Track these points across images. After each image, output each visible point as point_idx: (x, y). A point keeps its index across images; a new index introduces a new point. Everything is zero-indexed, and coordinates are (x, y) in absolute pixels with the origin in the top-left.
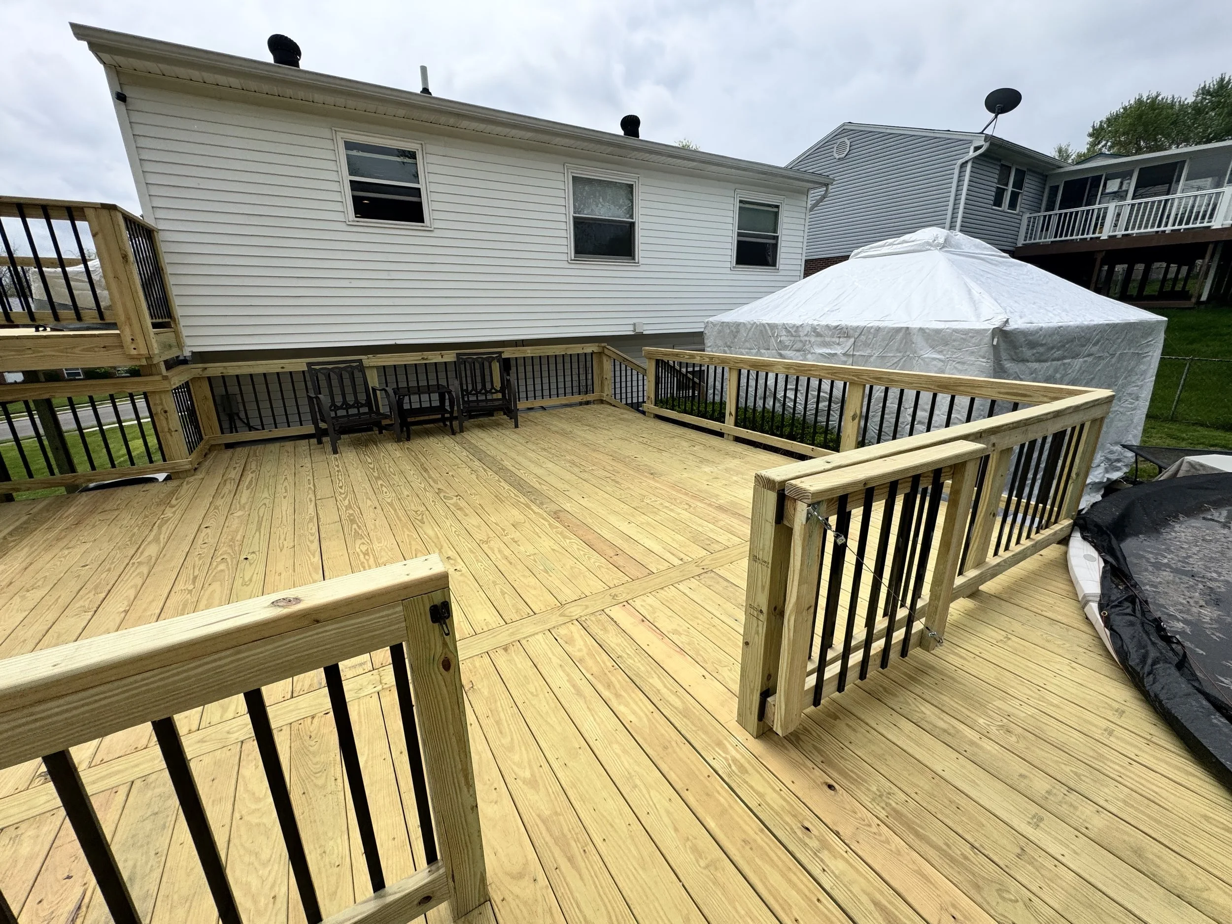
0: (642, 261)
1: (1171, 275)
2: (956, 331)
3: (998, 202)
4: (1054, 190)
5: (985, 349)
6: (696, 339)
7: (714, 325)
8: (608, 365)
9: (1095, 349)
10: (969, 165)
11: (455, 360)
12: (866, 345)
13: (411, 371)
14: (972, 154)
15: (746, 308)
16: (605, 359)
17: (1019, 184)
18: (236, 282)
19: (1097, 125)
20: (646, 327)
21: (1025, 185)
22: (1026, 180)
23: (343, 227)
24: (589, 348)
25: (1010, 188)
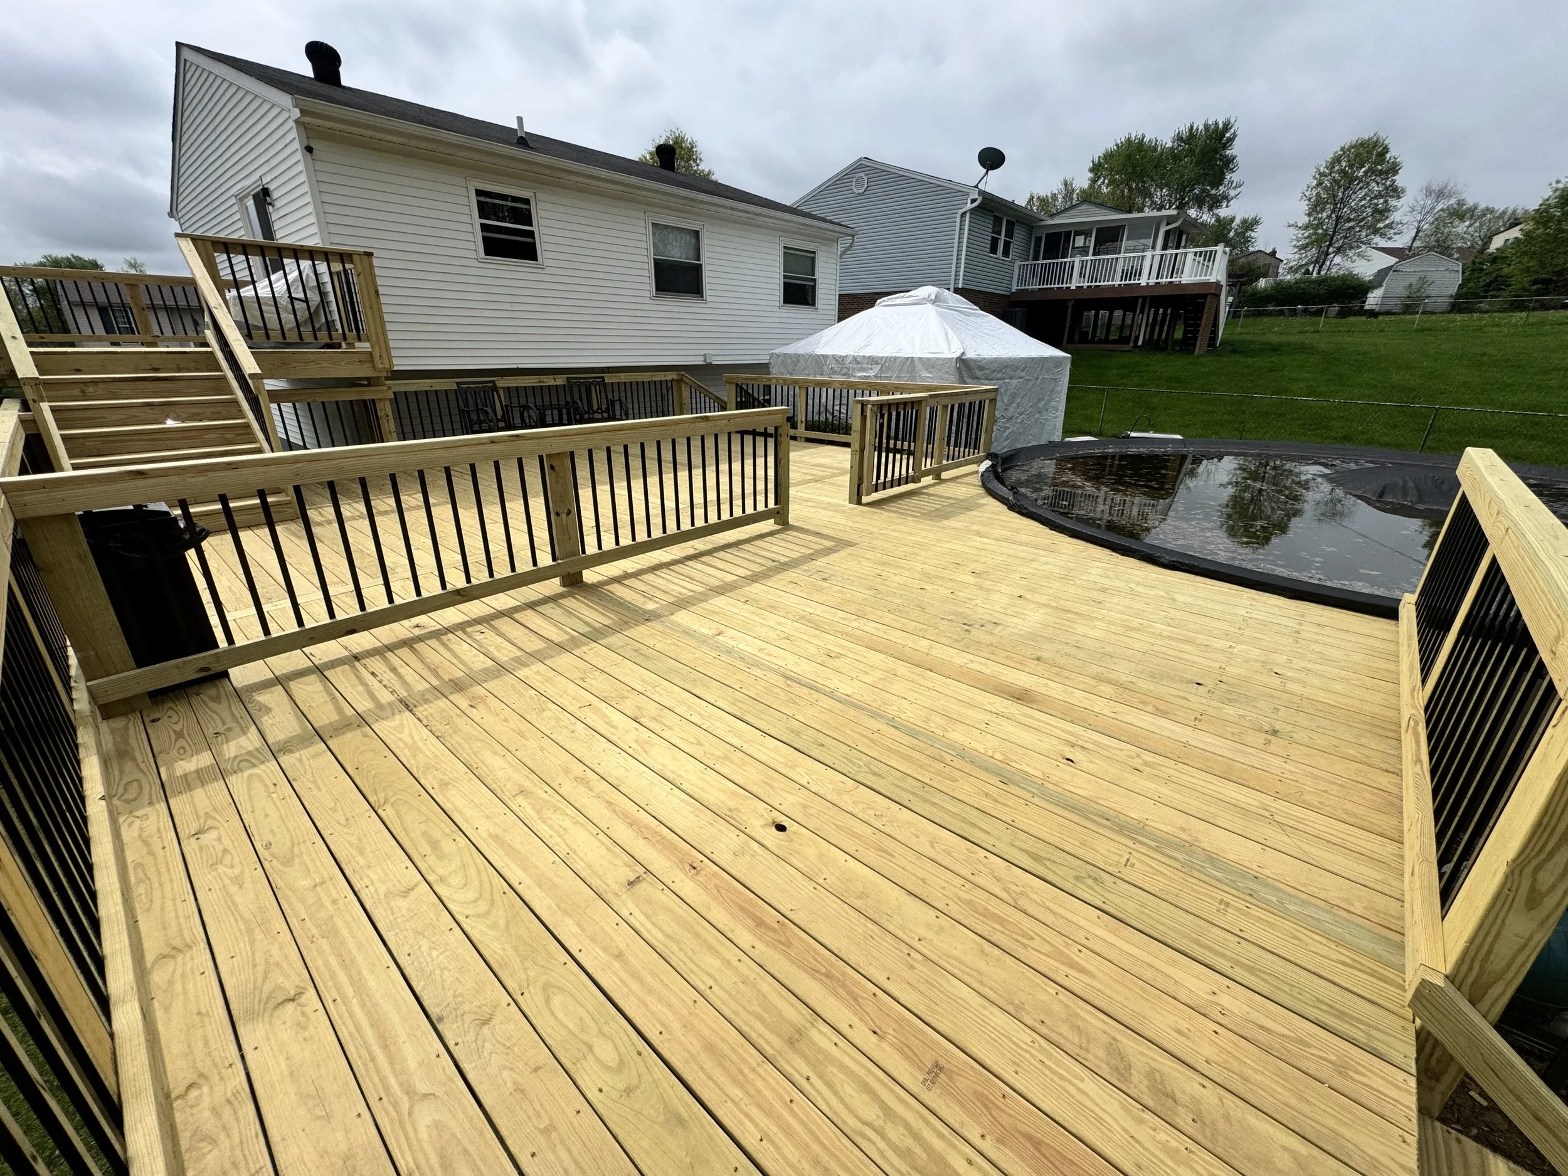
0: (709, 298)
1: (1128, 322)
2: (938, 359)
3: (994, 250)
4: (1038, 240)
5: (953, 370)
6: (764, 367)
7: (778, 356)
8: (686, 393)
9: (1023, 374)
10: (968, 215)
11: (565, 383)
12: (889, 369)
13: (530, 393)
14: (969, 206)
15: (803, 342)
16: (683, 386)
17: (1009, 234)
18: (413, 310)
19: (1096, 161)
20: (715, 358)
21: (1015, 235)
22: (1016, 231)
23: (475, 263)
24: (670, 376)
25: (1003, 237)
